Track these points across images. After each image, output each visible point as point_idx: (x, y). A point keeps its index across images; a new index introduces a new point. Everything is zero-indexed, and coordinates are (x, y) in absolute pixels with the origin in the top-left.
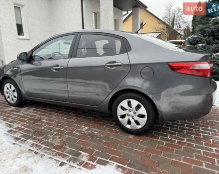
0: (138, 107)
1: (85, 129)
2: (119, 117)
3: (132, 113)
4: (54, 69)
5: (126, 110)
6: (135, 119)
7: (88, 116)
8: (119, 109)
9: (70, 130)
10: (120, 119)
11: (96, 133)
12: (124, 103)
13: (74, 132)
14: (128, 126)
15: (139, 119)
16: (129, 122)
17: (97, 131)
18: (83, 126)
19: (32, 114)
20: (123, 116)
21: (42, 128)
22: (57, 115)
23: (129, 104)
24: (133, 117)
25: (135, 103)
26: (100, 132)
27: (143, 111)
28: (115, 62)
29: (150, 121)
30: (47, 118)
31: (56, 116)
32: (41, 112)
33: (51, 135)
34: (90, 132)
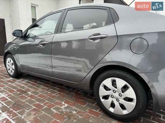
0: (125, 88)
1: (64, 106)
2: (101, 98)
3: (116, 95)
4: (41, 44)
5: (110, 90)
6: (120, 102)
7: (71, 91)
8: (101, 88)
9: (48, 106)
10: (103, 100)
11: (74, 112)
12: (108, 82)
13: (51, 109)
14: (112, 110)
15: (126, 103)
16: (113, 105)
17: (76, 111)
18: (63, 103)
19: (23, 85)
20: (106, 97)
21: (24, 101)
22: (44, 89)
23: (114, 83)
24: (118, 100)
25: (121, 83)
26: (79, 112)
27: (131, 93)
28: (99, 34)
29: (140, 106)
30: (33, 90)
31: (42, 89)
32: (32, 84)
33: (28, 110)
34: (68, 110)
